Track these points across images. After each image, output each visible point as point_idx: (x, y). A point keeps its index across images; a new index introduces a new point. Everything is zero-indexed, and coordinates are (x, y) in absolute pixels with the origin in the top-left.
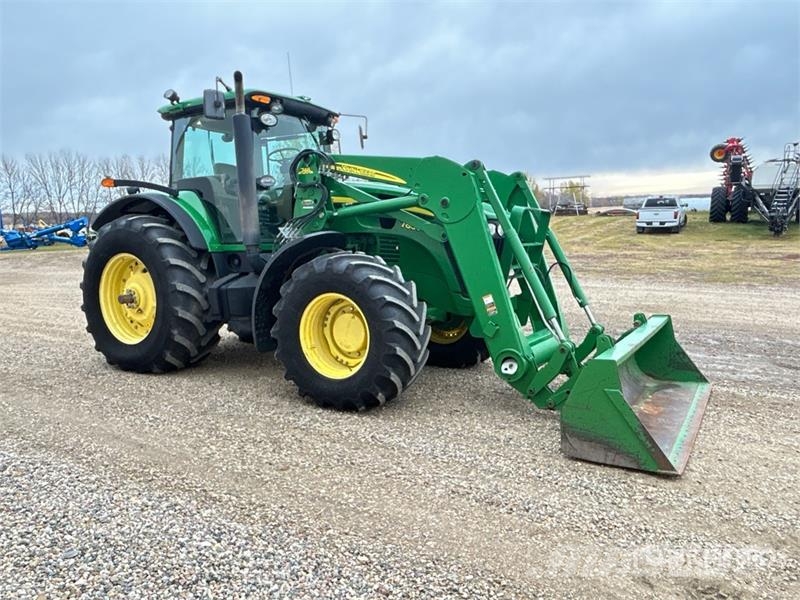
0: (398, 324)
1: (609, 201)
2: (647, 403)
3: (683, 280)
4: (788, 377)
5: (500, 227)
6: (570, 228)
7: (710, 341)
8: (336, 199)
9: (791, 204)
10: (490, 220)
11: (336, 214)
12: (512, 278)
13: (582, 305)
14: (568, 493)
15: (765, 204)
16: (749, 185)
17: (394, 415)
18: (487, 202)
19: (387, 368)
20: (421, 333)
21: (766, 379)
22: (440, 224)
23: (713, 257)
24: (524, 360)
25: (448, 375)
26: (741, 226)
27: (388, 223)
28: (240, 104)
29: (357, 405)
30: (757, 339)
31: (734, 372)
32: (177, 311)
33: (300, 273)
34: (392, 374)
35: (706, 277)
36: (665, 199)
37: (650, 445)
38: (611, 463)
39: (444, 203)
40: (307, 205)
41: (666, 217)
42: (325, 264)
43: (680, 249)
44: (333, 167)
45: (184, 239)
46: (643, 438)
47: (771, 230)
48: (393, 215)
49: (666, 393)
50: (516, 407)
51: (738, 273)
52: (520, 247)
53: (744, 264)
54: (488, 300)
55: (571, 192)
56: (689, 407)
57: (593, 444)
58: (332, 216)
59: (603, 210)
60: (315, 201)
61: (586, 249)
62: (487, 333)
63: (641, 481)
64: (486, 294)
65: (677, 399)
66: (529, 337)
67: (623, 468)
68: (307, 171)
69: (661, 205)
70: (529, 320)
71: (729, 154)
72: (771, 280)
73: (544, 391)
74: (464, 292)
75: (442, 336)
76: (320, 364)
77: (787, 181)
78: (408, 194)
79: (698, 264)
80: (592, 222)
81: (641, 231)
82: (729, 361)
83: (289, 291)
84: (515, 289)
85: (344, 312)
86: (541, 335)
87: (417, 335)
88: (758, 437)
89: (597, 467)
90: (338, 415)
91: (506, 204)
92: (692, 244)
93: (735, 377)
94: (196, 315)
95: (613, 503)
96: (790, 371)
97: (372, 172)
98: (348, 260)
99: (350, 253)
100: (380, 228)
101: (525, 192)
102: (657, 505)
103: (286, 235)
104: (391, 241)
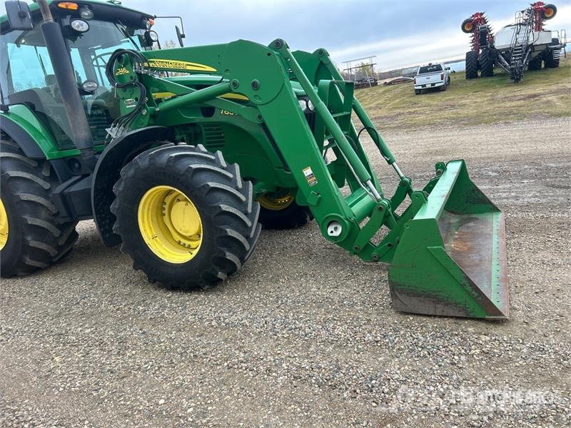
0: (224, 207)
1: (390, 74)
2: (456, 239)
3: (456, 126)
4: (562, 196)
5: (310, 102)
6: (366, 97)
7: (490, 173)
8: (157, 95)
9: (524, 58)
10: (300, 97)
11: (158, 109)
12: (327, 147)
13: (390, 162)
14: (406, 357)
15: (506, 59)
16: (493, 47)
17: (237, 288)
18: (295, 79)
19: (222, 249)
20: (250, 210)
21: (544, 201)
22: (255, 106)
23: (474, 105)
24: (346, 221)
25: (284, 237)
26: (490, 79)
27: (209, 112)
28: (45, 12)
29: (201, 285)
30: (526, 166)
31: (517, 198)
32: (26, 220)
33: (127, 172)
34: (227, 253)
35: (472, 121)
36: (434, 66)
37: (476, 294)
38: (441, 314)
39: (255, 85)
40: (130, 105)
41: (435, 79)
42: (148, 160)
43: (449, 102)
44: (146, 64)
45: (20, 151)
46: (469, 288)
47: (512, 78)
48: (211, 103)
49: (468, 227)
50: (344, 261)
51: (495, 115)
52: (330, 118)
53: (499, 107)
54: (308, 172)
55: (363, 70)
56: (491, 239)
57: (422, 299)
58: (155, 112)
59: (388, 81)
60: (137, 99)
61: (380, 111)
62: (311, 203)
63: (471, 329)
64: (305, 167)
65: (479, 232)
66: (349, 198)
67: (452, 317)
68: (123, 71)
69: (431, 71)
70: (346, 182)
71: (476, 26)
72: (521, 116)
73: (368, 246)
74: (286, 167)
75: (276, 203)
76: (163, 251)
77: (520, 40)
78: (221, 81)
79: (463, 112)
80: (381, 91)
81: (418, 92)
82: (510, 188)
83: (120, 189)
84: (331, 156)
85: (179, 200)
86: (358, 194)
87: (246, 213)
88: (560, 262)
89: (428, 319)
90: (186, 297)
91: (313, 80)
92: (456, 97)
93: (519, 202)
94: (48, 220)
95: (453, 364)
96: (562, 190)
97: (183, 64)
98: (170, 152)
99: (172, 145)
100: (202, 117)
101: (329, 66)
102: (495, 359)
103: (113, 136)
104: (215, 128)
